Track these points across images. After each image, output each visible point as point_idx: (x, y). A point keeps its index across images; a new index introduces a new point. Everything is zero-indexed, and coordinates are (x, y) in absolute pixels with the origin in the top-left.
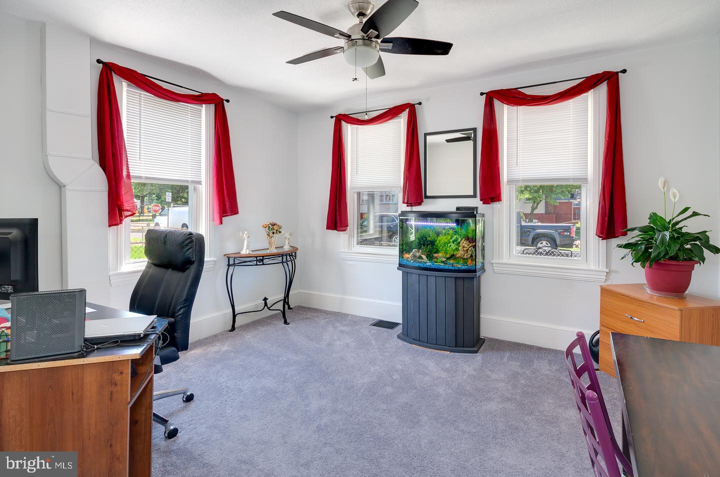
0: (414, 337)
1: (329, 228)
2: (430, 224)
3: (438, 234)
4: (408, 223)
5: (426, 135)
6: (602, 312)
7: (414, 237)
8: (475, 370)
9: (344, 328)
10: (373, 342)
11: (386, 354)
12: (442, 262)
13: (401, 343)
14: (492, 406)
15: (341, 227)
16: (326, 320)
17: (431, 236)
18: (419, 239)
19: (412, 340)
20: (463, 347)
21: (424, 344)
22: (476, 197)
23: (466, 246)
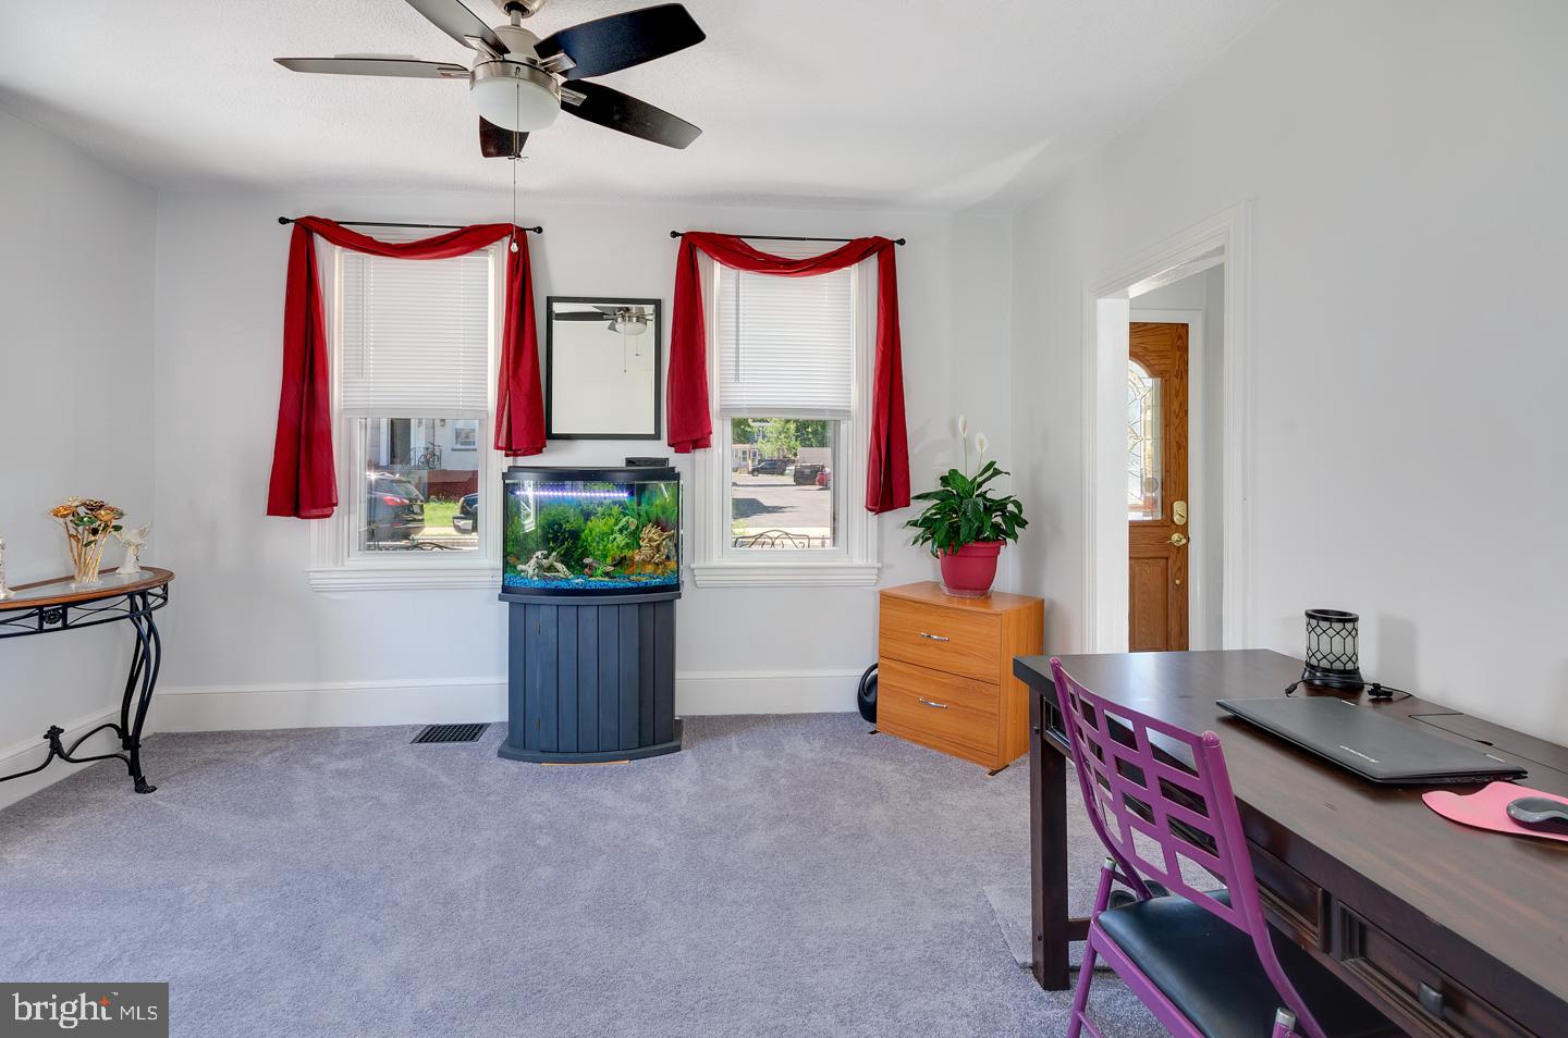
0: (543, 746)
1: (274, 509)
2: (570, 494)
3: (587, 515)
4: (518, 493)
5: (550, 301)
6: (882, 635)
7: (533, 524)
8: (695, 783)
9: (342, 765)
10: (444, 779)
11: (492, 798)
12: (607, 574)
13: (513, 766)
14: (759, 840)
15: (315, 506)
16: (277, 754)
17: (572, 521)
18: (543, 527)
19: (539, 754)
20: (654, 744)
21: (572, 756)
22: (659, 439)
23: (656, 538)
